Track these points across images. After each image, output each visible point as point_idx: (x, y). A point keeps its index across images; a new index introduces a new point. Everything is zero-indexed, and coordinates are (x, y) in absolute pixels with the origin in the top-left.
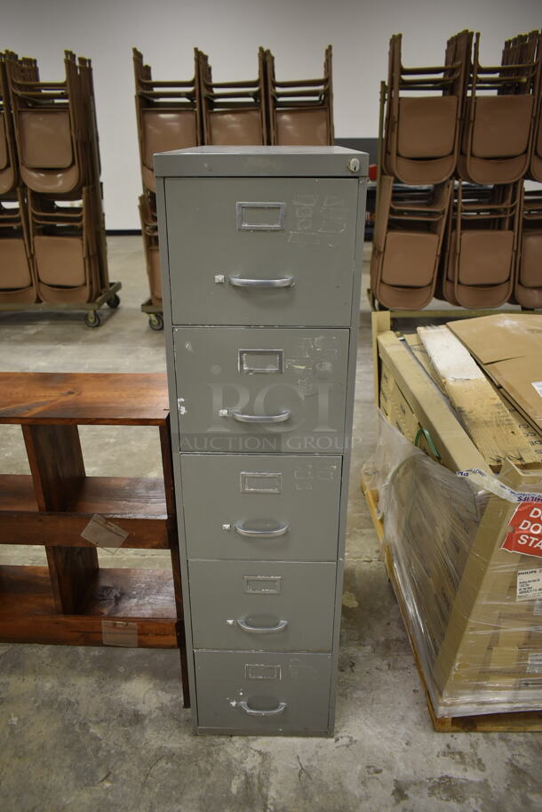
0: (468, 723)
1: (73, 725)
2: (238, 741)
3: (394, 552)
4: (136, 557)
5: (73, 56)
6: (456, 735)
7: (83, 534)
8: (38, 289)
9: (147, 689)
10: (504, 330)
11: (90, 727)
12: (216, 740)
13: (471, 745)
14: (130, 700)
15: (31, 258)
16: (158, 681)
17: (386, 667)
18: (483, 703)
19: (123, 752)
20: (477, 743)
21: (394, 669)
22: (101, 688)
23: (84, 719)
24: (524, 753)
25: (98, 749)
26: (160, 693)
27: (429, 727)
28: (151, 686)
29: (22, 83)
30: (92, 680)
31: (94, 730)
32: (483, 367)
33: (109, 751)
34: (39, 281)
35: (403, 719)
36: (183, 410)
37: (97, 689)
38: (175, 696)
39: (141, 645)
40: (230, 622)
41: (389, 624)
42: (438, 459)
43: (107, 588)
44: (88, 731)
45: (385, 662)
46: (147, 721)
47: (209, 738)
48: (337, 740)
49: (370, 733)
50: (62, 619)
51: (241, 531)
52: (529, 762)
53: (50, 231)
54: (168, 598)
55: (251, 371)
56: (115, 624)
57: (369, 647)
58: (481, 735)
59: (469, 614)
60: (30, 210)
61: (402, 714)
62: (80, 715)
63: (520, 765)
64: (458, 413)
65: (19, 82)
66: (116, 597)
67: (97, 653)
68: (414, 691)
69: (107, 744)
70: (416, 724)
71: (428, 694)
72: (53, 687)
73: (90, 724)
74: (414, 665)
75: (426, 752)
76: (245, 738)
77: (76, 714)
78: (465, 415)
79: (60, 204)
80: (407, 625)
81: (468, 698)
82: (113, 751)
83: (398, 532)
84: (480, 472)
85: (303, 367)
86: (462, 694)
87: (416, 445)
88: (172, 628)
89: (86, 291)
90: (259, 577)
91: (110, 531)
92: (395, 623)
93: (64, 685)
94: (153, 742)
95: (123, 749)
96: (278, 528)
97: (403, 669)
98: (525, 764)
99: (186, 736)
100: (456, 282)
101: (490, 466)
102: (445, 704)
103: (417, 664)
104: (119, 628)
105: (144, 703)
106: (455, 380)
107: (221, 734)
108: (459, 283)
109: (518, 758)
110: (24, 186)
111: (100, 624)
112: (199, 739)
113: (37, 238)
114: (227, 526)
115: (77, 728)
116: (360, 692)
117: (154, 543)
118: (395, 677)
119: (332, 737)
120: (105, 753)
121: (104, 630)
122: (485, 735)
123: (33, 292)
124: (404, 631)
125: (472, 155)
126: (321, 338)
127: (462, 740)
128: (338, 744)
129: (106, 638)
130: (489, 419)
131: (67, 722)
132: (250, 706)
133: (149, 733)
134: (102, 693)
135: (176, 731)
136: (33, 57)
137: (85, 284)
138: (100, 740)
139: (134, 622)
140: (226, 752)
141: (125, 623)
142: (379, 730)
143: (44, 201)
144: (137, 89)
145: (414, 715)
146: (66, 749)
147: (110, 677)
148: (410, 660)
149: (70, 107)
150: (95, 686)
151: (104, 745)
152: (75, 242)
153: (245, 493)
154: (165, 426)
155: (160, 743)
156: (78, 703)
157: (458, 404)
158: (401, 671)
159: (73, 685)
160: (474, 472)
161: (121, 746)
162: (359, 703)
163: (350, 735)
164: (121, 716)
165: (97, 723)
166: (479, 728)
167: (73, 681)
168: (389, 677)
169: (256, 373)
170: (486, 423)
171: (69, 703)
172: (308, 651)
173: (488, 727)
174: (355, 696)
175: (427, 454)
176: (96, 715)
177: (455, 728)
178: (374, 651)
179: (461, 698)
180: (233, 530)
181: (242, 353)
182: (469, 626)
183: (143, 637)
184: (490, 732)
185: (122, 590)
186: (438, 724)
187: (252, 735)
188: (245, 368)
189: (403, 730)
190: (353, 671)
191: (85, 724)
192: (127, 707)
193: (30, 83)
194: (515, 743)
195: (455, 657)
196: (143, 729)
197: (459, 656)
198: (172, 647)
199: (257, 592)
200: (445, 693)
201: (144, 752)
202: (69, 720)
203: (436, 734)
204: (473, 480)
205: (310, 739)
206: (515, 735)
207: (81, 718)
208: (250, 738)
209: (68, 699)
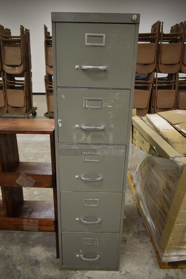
0: (174, 265)
1: (10, 266)
2: (79, 273)
3: (139, 197)
4: (39, 199)
5: (23, 28)
6: (170, 270)
7: (17, 181)
8: (7, 108)
9: (41, 251)
10: (179, 114)
11: (17, 266)
12: (70, 272)
13: (176, 274)
14: (34, 255)
15: (5, 97)
16: (46, 247)
17: (139, 242)
18: (181, 256)
19: (30, 277)
20: (179, 274)
21: (142, 243)
22: (22, 250)
23: (15, 263)
25: (20, 276)
26: (46, 252)
27: (158, 266)
28: (43, 249)
29: (5, 36)
30: (19, 247)
31: (19, 268)
32: (173, 125)
33: (24, 277)
34: (8, 105)
35: (147, 263)
36: (60, 125)
37: (21, 251)
38: (53, 253)
39: (40, 230)
40: (77, 219)
41: (139, 225)
42: (159, 156)
43: (26, 208)
44: (16, 268)
45: (138, 240)
46: (41, 264)
47: (67, 271)
48: (120, 272)
49: (134, 269)
50: (7, 219)
51: (83, 178)
53: (13, 88)
54: (51, 212)
55: (89, 108)
56: (29, 221)
57: (132, 234)
58: (180, 270)
59: (176, 216)
60: (6, 80)
61: (146, 261)
62: (13, 261)
64: (166, 140)
65: (4, 35)
66: (30, 211)
67: (21, 236)
68: (151, 252)
69: (24, 274)
70: (153, 265)
71: (157, 252)
72: (2, 250)
73: (17, 265)
74: (150, 241)
75: (158, 277)
76: (82, 271)
77: (11, 261)
78: (169, 140)
79: (16, 79)
80: (147, 225)
81: (174, 254)
82: (26, 277)
83: (141, 189)
84: (180, 157)
85: (111, 106)
86: (172, 252)
87: (149, 153)
88: (53, 223)
89: (25, 109)
90: (90, 199)
91: (28, 180)
92: (141, 225)
93: (7, 249)
94: (43, 273)
95: (30, 276)
96: (98, 177)
97: (146, 243)
99: (57, 270)
100: (156, 107)
101: (183, 156)
102: (166, 256)
103: (152, 240)
104: (31, 223)
105: (40, 256)
106: (163, 129)
107: (72, 270)
108: (157, 108)
110: (4, 71)
111: (23, 221)
112: (62, 272)
113: (7, 89)
114: (77, 176)
115: (11, 267)
116: (129, 252)
117: (46, 185)
118: (143, 246)
119: (118, 271)
120: (22, 278)
121: (24, 223)
122: (182, 270)
123: (5, 109)
124: (145, 228)
125: (161, 63)
126: (119, 93)
127: (172, 272)
128: (121, 274)
129: (25, 227)
131: (7, 264)
132: (84, 257)
133: (42, 269)
134: (23, 252)
135: (53, 268)
136: (9, 29)
137: (24, 107)
138: (21, 272)
139: (37, 220)
140: (74, 277)
141: (33, 221)
142: (138, 268)
143: (11, 77)
144: (45, 38)
145: (152, 262)
146: (6, 276)
147: (26, 246)
148: (148, 239)
149: (21, 45)
150: (20, 249)
151: (22, 274)
152: (22, 91)
153: (85, 161)
154: (52, 135)
155: (46, 273)
156: (12, 256)
157: (166, 137)
158: (145, 244)
159: (11, 249)
160: (178, 157)
161: (30, 275)
162: (128, 256)
163: (126, 270)
164: (30, 262)
165: (20, 265)
166: (179, 267)
167: (11, 247)
168: (140, 246)
169: (91, 109)
170: (177, 142)
171: (9, 256)
172: (109, 232)
173: (183, 266)
174: (127, 253)
175: (154, 155)
176: (20, 261)
177: (169, 267)
178: (134, 236)
179: (172, 253)
180: (80, 178)
181: (86, 100)
182: (176, 222)
183: (40, 227)
184: (184, 268)
185: (32, 209)
186: (162, 265)
187: (85, 270)
188: (87, 106)
189: (147, 267)
190: (126, 244)
191: (15, 265)
192: (33, 258)
193: (8, 36)
195: (170, 235)
196: (39, 267)
197: (172, 235)
198: (53, 231)
199: (89, 206)
200: (165, 251)
201: (39, 277)
203: (161, 270)
204: (177, 160)
205: (109, 271)
207: (13, 263)
208: (84, 271)
209: (8, 255)
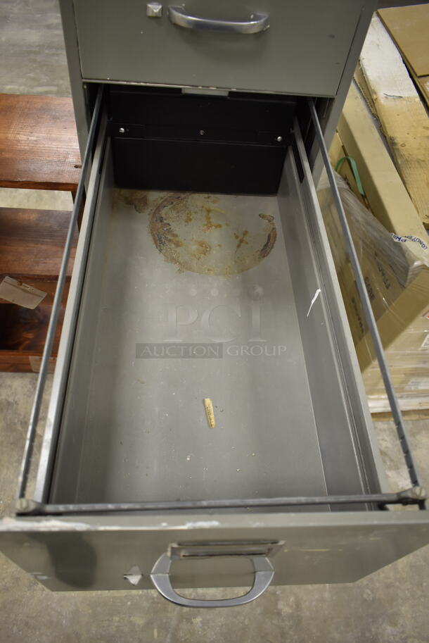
1: (15, 424)
23: (24, 417)
24: (386, 438)
32: (416, 79)
42: (363, 198)
52: (389, 445)
62: (20, 414)
63: (383, 448)
64: (390, 145)
78: (398, 149)
84: (421, 242)
91: (28, 292)
98: (387, 447)
101: (424, 223)
106: (387, 96)
109: (381, 442)
111: (28, 358)
115: (19, 427)
121: (32, 362)
129: (34, 368)
130: (421, 157)
131: (9, 421)
146: (12, 446)
150: (30, 386)
156: (16, 402)
157: (390, 133)
159: (10, 386)
160: (414, 240)
167: (8, 382)
170: (419, 161)
171: (9, 404)
175: (350, 188)
194: (380, 430)
202: (10, 419)
206: (380, 423)
207: (21, 417)
209: (6, 400)
